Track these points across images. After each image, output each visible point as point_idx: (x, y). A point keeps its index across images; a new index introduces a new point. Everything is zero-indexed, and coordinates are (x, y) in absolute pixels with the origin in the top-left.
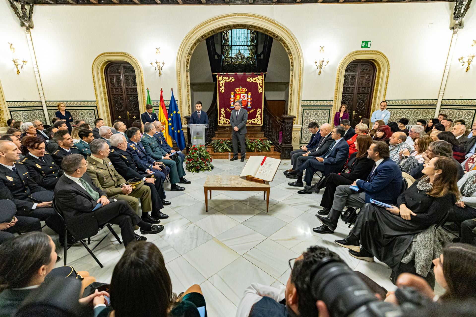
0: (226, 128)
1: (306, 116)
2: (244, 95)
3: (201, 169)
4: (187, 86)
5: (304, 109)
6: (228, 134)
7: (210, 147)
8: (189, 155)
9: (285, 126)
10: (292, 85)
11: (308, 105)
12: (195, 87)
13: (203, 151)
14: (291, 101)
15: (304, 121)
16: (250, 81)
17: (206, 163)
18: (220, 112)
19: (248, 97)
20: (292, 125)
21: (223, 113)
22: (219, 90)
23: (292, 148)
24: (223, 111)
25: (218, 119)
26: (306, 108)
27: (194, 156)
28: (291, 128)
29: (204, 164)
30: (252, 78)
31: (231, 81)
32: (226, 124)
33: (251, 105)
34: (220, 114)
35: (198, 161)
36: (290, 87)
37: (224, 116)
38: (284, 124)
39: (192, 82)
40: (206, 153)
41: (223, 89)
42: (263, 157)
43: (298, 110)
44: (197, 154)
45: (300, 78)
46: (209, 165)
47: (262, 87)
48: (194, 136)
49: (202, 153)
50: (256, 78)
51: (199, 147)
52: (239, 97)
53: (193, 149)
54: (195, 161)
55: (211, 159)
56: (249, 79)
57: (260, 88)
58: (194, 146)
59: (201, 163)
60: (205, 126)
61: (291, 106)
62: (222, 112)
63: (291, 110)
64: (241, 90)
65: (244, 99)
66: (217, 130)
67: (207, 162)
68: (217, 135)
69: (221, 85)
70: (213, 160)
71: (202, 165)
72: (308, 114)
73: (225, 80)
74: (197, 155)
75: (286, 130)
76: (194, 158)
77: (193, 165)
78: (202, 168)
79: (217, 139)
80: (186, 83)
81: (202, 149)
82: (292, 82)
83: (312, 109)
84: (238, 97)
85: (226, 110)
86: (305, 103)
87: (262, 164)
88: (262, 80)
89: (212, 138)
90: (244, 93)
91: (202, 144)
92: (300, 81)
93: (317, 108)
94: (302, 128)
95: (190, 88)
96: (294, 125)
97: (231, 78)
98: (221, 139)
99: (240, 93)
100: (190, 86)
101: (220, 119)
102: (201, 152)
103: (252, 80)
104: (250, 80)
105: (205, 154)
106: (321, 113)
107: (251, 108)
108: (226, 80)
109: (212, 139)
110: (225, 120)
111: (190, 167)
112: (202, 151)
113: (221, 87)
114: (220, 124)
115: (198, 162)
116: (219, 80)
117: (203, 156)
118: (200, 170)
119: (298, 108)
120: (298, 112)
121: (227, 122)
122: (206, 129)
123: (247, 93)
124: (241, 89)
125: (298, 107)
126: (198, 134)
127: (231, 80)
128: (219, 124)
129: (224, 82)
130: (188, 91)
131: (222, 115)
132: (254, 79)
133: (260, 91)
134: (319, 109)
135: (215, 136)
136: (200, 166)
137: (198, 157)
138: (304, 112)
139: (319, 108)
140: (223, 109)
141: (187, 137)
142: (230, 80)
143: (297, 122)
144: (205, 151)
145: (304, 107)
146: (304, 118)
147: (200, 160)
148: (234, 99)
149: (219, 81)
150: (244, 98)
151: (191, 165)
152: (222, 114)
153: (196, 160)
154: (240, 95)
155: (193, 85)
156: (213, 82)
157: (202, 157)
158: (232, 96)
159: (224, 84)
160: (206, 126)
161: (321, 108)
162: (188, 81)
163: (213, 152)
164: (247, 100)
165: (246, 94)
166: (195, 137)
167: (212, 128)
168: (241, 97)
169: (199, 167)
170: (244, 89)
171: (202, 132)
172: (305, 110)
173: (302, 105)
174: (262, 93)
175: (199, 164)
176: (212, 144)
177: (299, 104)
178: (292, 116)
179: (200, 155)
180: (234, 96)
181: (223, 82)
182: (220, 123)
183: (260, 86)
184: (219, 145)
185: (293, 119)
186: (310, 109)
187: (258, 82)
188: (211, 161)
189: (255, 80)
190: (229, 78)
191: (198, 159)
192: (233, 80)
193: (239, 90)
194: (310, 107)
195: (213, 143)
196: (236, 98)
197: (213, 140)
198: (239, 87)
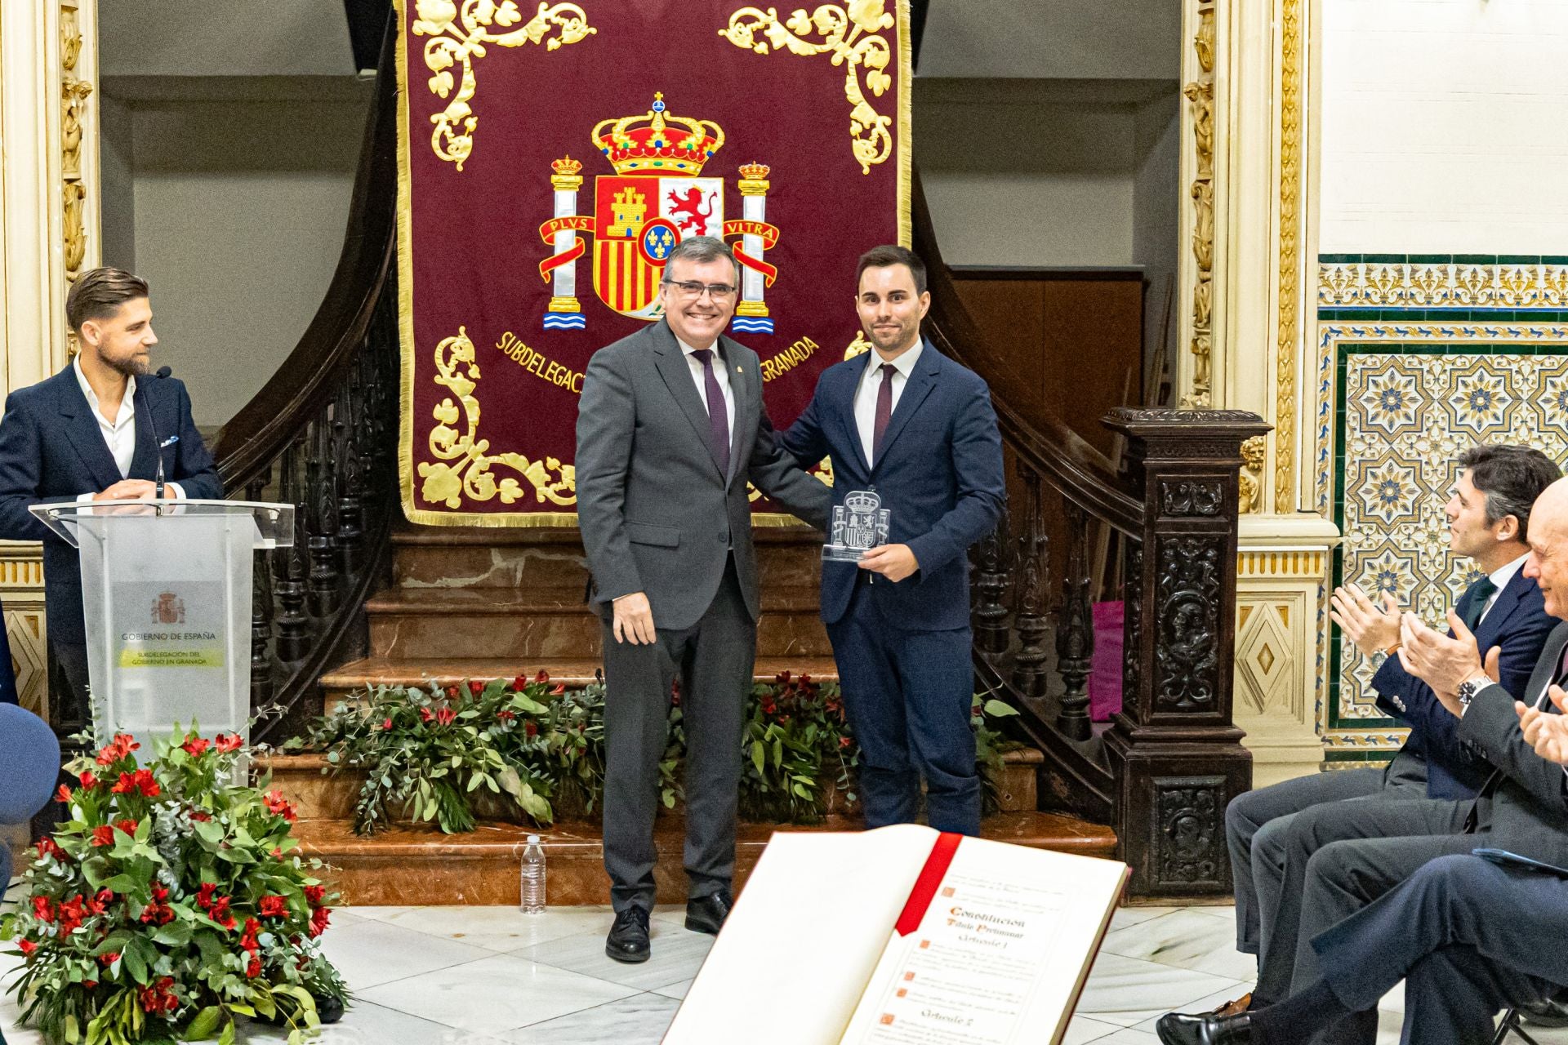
0: (498, 560)
1: (1368, 426)
2: (695, 195)
3: (192, 1015)
4: (66, 93)
5: (1344, 351)
6: (513, 626)
7: (312, 773)
8: (61, 856)
9: (1151, 524)
10: (1209, 92)
11: (1393, 302)
12: (143, 122)
13: (221, 804)
14: (1206, 267)
15: (1351, 471)
16: (762, 48)
17: (253, 943)
18: (426, 368)
19: (734, 207)
20: (1229, 510)
21: (461, 386)
22: (422, 131)
23: (1239, 770)
24: (462, 367)
25: (406, 450)
26: (1369, 333)
27: (115, 868)
28: (1225, 548)
29: (229, 959)
30: (783, 18)
31: (553, 44)
32: (495, 505)
33: (769, 296)
34: (430, 393)
35: (162, 918)
36: (1188, 121)
37: (474, 416)
38: (1141, 507)
39: (113, 71)
40: (253, 823)
41: (459, 130)
42: (917, 840)
43: (1286, 362)
44: (156, 840)
45: (1288, 19)
46: (290, 971)
47: (885, 104)
48: (120, 638)
49: (211, 834)
50: (822, 13)
51: (179, 758)
52: (641, 208)
53: (105, 788)
54: (130, 925)
55: (313, 897)
56: (747, 20)
57: (864, 113)
58: (122, 743)
59: (193, 951)
60: (249, 521)
61: (1204, 320)
62: (445, 376)
63: (1205, 355)
64: (658, 135)
66: (391, 582)
67: (266, 938)
68: (385, 638)
69: (440, 84)
70: (338, 917)
71: (205, 972)
72: (1391, 400)
73: (481, 34)
74: (153, 855)
75: (1161, 564)
76: (117, 885)
77: (103, 964)
78: (211, 1011)
79: (385, 679)
80: (54, 66)
81: (209, 780)
82: (1207, 69)
83: (1438, 350)
84: (628, 212)
85: (490, 358)
86: (1355, 287)
87: (908, 921)
88: (889, 34)
89: (335, 663)
90: (693, 167)
91: (207, 730)
92: (1287, 52)
93: (1480, 332)
94: (1337, 554)
95: (89, 120)
96: (1248, 525)
97: (545, 14)
98: (432, 681)
99: (646, 163)
100: (92, 100)
101: (422, 453)
102: (202, 816)
103: (779, 36)
104: (759, 36)
105: (243, 838)
106: (1526, 391)
107: (768, 327)
108: (495, 29)
109: (329, 679)
110: (482, 462)
111: (69, 988)
112: (207, 803)
113: (442, 104)
114: (421, 503)
115: (162, 938)
116: (418, 28)
117: (223, 868)
118: (184, 1024)
119: (1287, 341)
120: (1286, 379)
121: (510, 491)
122: (260, 554)
123: (724, 166)
124: (658, 126)
125: (1288, 324)
126: (167, 608)
127: (556, 31)
128: (412, 513)
129: (471, 46)
130: (72, 151)
131: (445, 411)
132: (800, 20)
133: (865, 154)
134: (1501, 350)
135: (366, 652)
136: (189, 980)
137: (168, 877)
138: (1353, 378)
139: (1502, 332)
140: (462, 346)
141: (42, 664)
142: (536, 29)
143: (1283, 490)
144: (241, 809)
145: (1350, 333)
146: (1355, 447)
147: (187, 913)
148: (586, 237)
149: (417, 44)
150: (700, 219)
151: (83, 971)
152: (445, 392)
153: (139, 911)
154: (649, 191)
155: (132, 104)
156: (348, 66)
157: (208, 877)
158: (565, 202)
159: (469, 78)
160: (260, 518)
161: (1525, 332)
162: (75, 44)
163: (342, 829)
164: (732, 239)
166: (134, 643)
167: (336, 560)
168: (665, 207)
169: (175, 991)
170: (697, 129)
171: (219, 587)
172: (1355, 361)
173: (1330, 302)
174: (887, 169)
175: (177, 955)
176: (334, 741)
177: (1289, 290)
178: (1228, 415)
179: (192, 849)
180: (584, 203)
181: (462, 54)
182: (429, 495)
183: (868, 94)
184: (407, 747)
185: (1234, 450)
186: (1413, 349)
187: (842, 52)
188: (321, 920)
189: (814, 37)
190: (528, 13)
191: (161, 897)
192: (576, 30)
193: (640, 132)
194: (1411, 331)
195: (343, 729)
196: (609, 219)
197: (342, 691)
198: (644, 106)
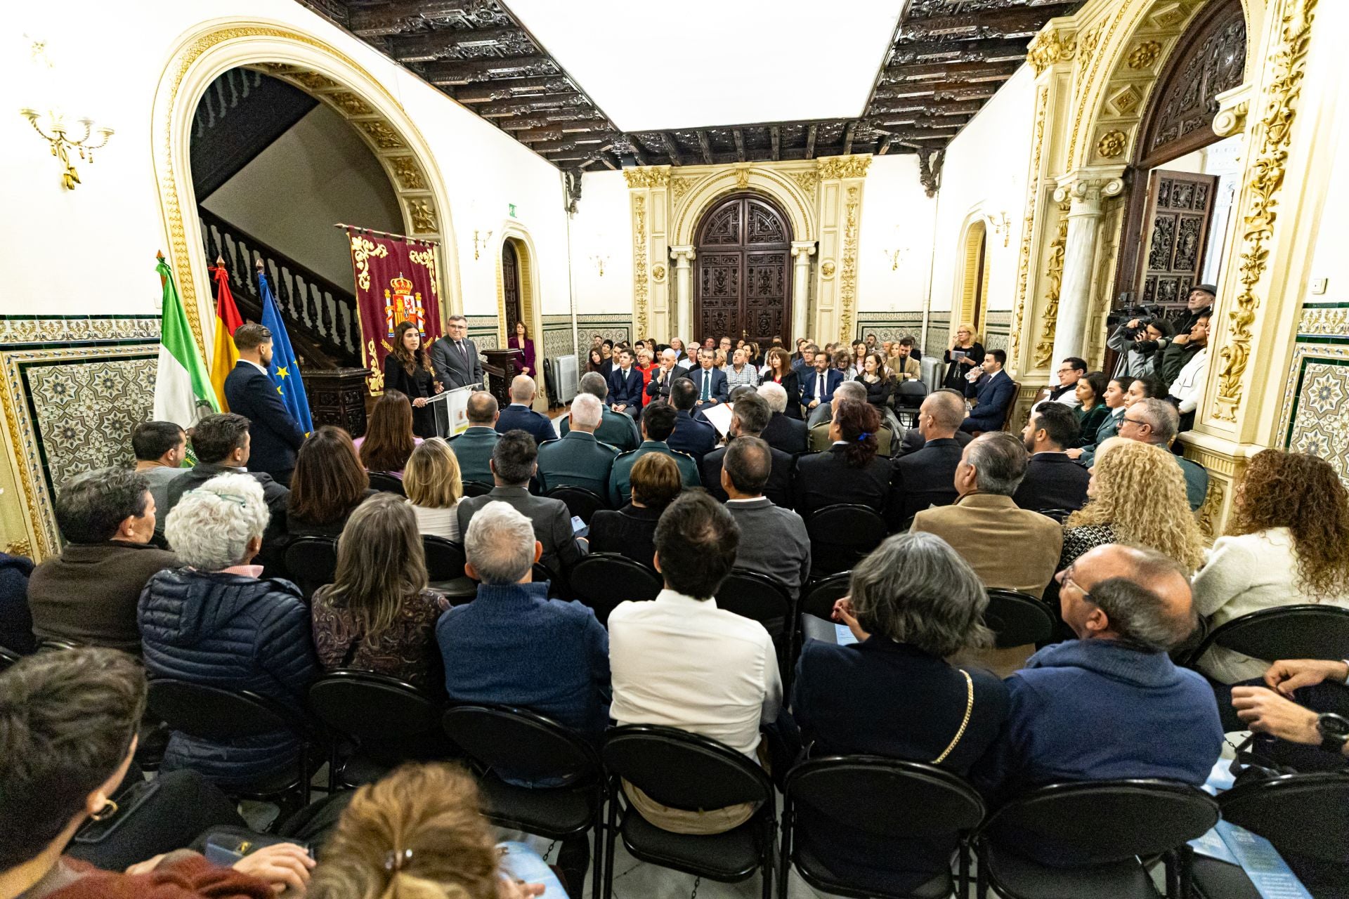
2: (410, 300)
16: (416, 262)
18: (367, 350)
19: (416, 304)
21: (374, 355)
22: (357, 280)
24: (374, 350)
30: (418, 254)
31: (381, 256)
33: (424, 327)
34: (369, 358)
41: (366, 280)
47: (434, 279)
50: (424, 253)
52: (401, 304)
56: (413, 254)
57: (432, 281)
62: (370, 352)
64: (402, 284)
65: (411, 312)
69: (360, 265)
73: (367, 251)
84: (399, 304)
85: (379, 347)
88: (433, 261)
90: (409, 293)
97: (379, 247)
99: (401, 291)
101: (369, 375)
103: (418, 259)
104: (415, 259)
107: (425, 335)
108: (370, 250)
113: (361, 272)
116: (353, 247)
123: (413, 293)
124: (401, 281)
127: (381, 252)
129: (365, 255)
131: (372, 362)
132: (421, 255)
133: (434, 291)
140: (373, 344)
142: (378, 252)
148: (393, 312)
149: (354, 252)
150: (411, 306)
152: (372, 357)
154: (402, 299)
158: (388, 302)
159: (366, 264)
164: (417, 313)
165: (412, 298)
168: (405, 303)
170: (407, 282)
181: (364, 257)
183: (432, 276)
187: (430, 265)
189: (424, 260)
190: (376, 247)
192: (385, 253)
193: (398, 283)
196: (396, 307)
198: (398, 277)
